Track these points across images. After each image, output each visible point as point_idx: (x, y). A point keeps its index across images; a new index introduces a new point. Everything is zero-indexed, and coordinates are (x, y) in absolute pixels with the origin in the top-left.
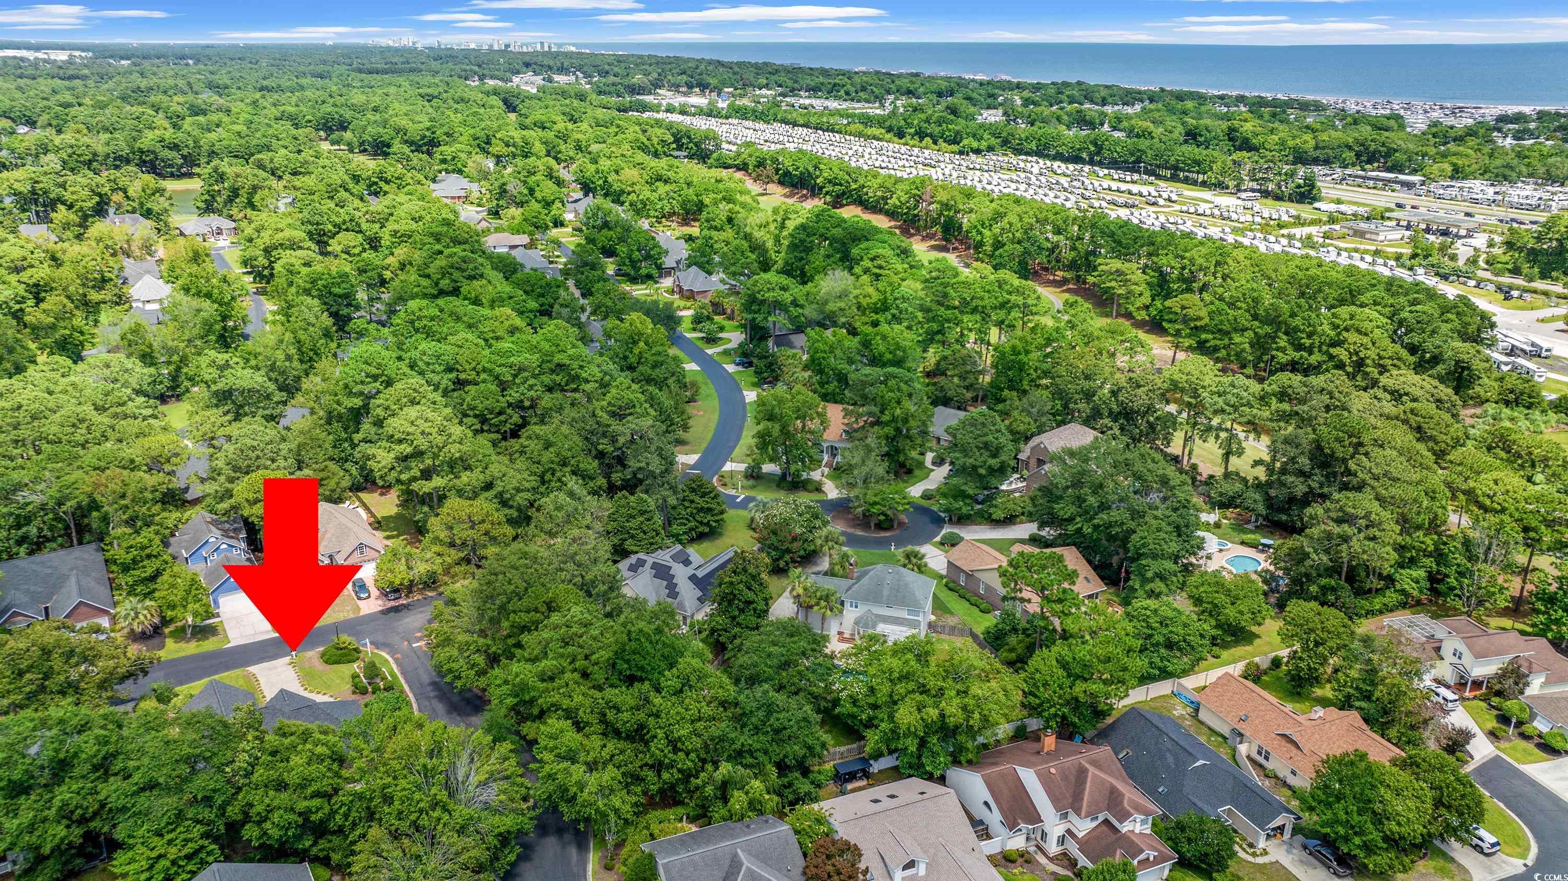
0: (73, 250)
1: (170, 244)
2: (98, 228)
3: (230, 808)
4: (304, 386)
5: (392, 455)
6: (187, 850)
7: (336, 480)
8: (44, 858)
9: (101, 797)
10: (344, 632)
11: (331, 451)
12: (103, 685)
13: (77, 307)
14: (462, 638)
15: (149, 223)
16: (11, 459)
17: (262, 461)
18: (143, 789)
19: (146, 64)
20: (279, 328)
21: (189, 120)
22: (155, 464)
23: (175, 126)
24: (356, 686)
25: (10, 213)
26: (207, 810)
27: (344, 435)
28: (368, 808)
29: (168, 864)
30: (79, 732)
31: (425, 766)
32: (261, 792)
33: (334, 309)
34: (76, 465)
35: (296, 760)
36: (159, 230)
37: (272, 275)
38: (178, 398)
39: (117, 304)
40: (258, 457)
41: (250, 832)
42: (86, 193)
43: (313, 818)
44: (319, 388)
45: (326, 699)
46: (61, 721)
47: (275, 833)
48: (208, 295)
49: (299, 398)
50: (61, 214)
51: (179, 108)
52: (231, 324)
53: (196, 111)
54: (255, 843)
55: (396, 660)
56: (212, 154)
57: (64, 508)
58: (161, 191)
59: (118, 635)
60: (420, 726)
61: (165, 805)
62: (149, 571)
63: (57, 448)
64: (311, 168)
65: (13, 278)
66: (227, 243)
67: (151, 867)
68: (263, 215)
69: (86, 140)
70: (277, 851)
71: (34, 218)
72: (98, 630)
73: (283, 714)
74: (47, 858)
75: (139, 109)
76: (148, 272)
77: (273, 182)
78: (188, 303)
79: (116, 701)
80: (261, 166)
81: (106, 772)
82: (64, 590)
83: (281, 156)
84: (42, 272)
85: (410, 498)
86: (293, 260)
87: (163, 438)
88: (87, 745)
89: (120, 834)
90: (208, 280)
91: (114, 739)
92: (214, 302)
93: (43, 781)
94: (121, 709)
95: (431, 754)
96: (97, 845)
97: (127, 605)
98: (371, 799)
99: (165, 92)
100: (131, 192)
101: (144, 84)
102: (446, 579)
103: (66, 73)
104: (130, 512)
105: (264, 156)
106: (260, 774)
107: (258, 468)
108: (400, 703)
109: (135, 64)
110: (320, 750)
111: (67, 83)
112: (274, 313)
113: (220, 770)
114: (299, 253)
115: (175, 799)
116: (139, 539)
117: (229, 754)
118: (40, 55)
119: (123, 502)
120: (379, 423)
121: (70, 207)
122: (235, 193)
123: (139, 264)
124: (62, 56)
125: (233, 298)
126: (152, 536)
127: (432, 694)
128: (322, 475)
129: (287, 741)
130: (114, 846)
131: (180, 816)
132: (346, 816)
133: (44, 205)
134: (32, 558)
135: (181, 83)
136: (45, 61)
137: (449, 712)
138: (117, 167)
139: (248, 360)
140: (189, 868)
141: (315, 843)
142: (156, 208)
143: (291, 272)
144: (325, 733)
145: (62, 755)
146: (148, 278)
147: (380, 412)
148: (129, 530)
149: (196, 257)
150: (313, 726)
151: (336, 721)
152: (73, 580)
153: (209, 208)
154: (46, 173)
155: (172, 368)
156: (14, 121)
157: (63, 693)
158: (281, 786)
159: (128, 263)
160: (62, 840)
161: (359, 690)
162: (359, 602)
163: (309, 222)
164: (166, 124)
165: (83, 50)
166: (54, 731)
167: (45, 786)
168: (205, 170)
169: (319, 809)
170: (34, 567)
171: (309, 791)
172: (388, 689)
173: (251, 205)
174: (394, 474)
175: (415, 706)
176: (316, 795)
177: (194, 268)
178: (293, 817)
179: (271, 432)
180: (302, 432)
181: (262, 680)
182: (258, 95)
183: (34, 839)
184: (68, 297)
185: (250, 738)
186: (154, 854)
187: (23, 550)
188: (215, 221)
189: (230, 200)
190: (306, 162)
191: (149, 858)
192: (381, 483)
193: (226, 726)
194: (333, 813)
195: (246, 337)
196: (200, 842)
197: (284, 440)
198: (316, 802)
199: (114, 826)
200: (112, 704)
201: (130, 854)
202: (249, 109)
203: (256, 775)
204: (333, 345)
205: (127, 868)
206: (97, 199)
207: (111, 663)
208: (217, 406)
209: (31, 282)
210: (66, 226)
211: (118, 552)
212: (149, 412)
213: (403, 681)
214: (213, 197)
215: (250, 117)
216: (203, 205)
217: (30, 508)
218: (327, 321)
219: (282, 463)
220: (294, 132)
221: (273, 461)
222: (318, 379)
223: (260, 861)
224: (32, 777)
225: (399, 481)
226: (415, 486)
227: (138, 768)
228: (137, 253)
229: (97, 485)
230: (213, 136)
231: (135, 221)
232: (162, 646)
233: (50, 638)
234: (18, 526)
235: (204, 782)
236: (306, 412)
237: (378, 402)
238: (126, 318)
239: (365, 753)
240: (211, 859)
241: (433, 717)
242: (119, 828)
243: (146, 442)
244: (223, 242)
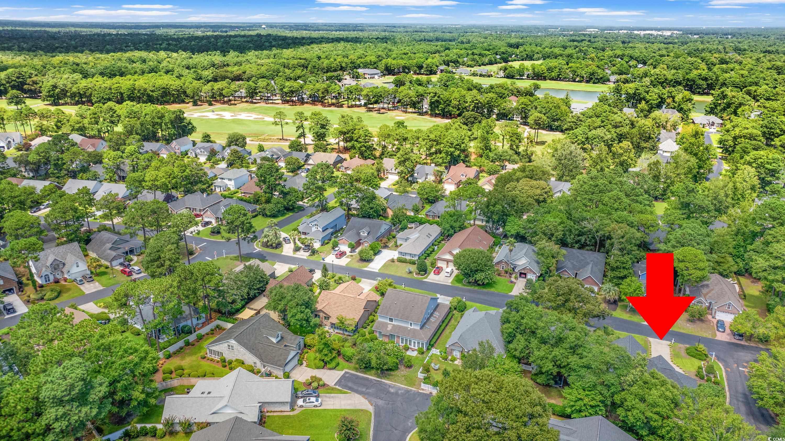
0: (642, 122)
1: (686, 126)
2: (656, 113)
3: (616, 396)
4: (729, 212)
5: (767, 263)
6: (592, 403)
7: (728, 265)
8: (542, 373)
9: (569, 361)
10: (702, 343)
11: (731, 250)
12: (585, 315)
13: (634, 148)
14: (773, 380)
15: (679, 115)
16: (586, 206)
17: (693, 242)
18: (585, 367)
19: (706, 37)
20: (727, 179)
21: (717, 66)
22: (641, 226)
23: (710, 69)
24: (698, 372)
25: (623, 102)
26: (606, 391)
27: (742, 244)
28: (681, 436)
29: (582, 404)
30: (570, 330)
31: (722, 434)
32: (632, 397)
33: (762, 176)
34: (609, 217)
35: (654, 391)
36: (683, 119)
37: (733, 151)
38: (663, 200)
39: (651, 150)
40: (691, 240)
41: (620, 411)
42: (656, 97)
43: (652, 423)
44: (738, 215)
45: (681, 371)
46: (566, 322)
47: (632, 419)
48: (696, 155)
49: (724, 218)
50: (643, 105)
51: (714, 60)
52: (702, 171)
53: (723, 62)
54: (621, 418)
55: (726, 372)
56: (724, 84)
57: (598, 234)
58: (690, 100)
59: (599, 297)
60: (727, 412)
61: (591, 378)
62: (622, 275)
63: (604, 207)
64: (779, 97)
65: (613, 130)
66: (715, 131)
67: (576, 401)
68: (740, 119)
69: (665, 72)
70: (629, 428)
71: (630, 105)
72: (593, 292)
73: (657, 368)
74: (543, 373)
75: (694, 59)
76: (671, 138)
77: (752, 102)
78: (684, 156)
79: (587, 324)
80: (749, 93)
81: (574, 352)
82: (586, 268)
83: (762, 89)
84: (626, 129)
85: (769, 290)
86: (748, 146)
87: (649, 217)
88: (571, 337)
89: (570, 380)
90: (698, 147)
91: (582, 340)
92: (697, 158)
93: (552, 343)
94: (588, 328)
95: (728, 430)
96: (560, 380)
97: (608, 286)
98: (684, 432)
99: (710, 52)
100: (676, 99)
101: (701, 47)
102: (775, 343)
103: (667, 42)
104: (623, 245)
105: (753, 88)
106: (634, 389)
107: (689, 245)
108: (719, 394)
109: (700, 37)
110: (668, 393)
111: (666, 46)
112: (727, 171)
113: (619, 376)
114: (754, 142)
115: (595, 378)
116: (622, 259)
117: (625, 372)
118: (660, 33)
119: (621, 240)
120: (767, 244)
121: (647, 102)
122: (729, 105)
123: (668, 133)
124: (668, 33)
125: (708, 159)
126: (629, 259)
127: (741, 399)
128: (722, 260)
129: (653, 381)
130: (566, 384)
131: (594, 386)
132: (668, 432)
133: (637, 100)
134: (579, 250)
135: (720, 47)
136: (661, 36)
137: (748, 414)
138: (674, 86)
139: (704, 191)
140: (590, 411)
141: (648, 435)
142: (685, 108)
143: (745, 152)
144: (673, 387)
145: (561, 336)
146: (670, 141)
147: (770, 238)
148: (619, 253)
149: (696, 135)
150: (669, 381)
151: (681, 384)
152: (590, 266)
153: (711, 111)
154: (642, 86)
155: (665, 185)
156: (638, 61)
157: (570, 310)
158: (643, 400)
159: (663, 131)
160: (550, 370)
161: (699, 375)
162: (717, 332)
163: (766, 127)
164: (705, 67)
165: (678, 30)
166: (562, 325)
167: (552, 345)
168: (716, 92)
169: (656, 422)
170: (578, 255)
171: (655, 410)
172: (715, 383)
173: (735, 113)
174: (765, 274)
175: (728, 400)
176: (657, 413)
177: (693, 140)
178: (642, 417)
179: (703, 230)
180: (719, 236)
181: (653, 346)
182: (762, 55)
183: (541, 363)
184: (632, 143)
185: (638, 370)
186: (579, 397)
187: (577, 246)
188: (712, 118)
189: (724, 109)
190: (777, 94)
191: (576, 397)
192: (754, 275)
193: (629, 359)
194: (662, 427)
195: (707, 179)
196: (599, 403)
197: (708, 235)
198: (656, 417)
199: (569, 375)
200: (586, 325)
201: (570, 391)
202: (753, 62)
203: (633, 388)
204: (755, 195)
205: (568, 396)
206: (660, 100)
207: (592, 307)
208: (680, 209)
209: (619, 133)
210: (642, 111)
211: (612, 260)
212: (647, 203)
213: (726, 384)
214: (716, 106)
215: (752, 67)
216: (709, 109)
217: (585, 229)
218: (756, 181)
219: (702, 247)
220: (776, 76)
221: (698, 244)
222: (739, 211)
223: (620, 427)
224: (549, 339)
225: (766, 279)
226: (775, 285)
227: (586, 357)
228: (669, 128)
229: (614, 229)
230: (727, 75)
231: (674, 113)
232: (615, 310)
233: (574, 286)
234: (579, 235)
235: (610, 377)
236: (726, 226)
237: (770, 232)
238: (653, 157)
239: (690, 408)
240: (600, 413)
241: (737, 411)
242: (570, 377)
243: (642, 216)
244: (713, 130)
